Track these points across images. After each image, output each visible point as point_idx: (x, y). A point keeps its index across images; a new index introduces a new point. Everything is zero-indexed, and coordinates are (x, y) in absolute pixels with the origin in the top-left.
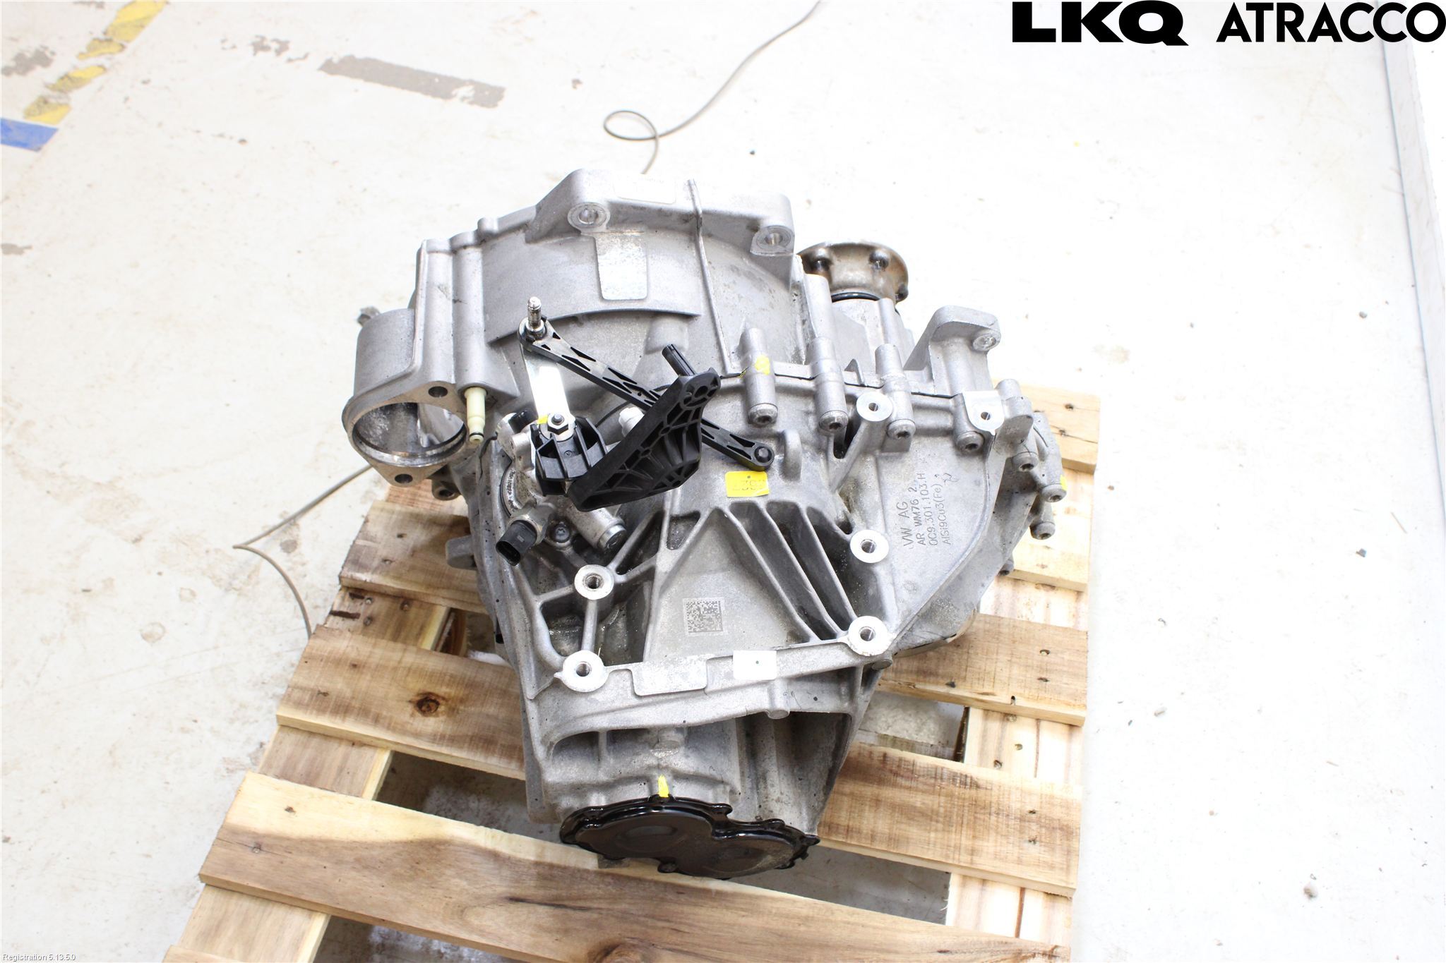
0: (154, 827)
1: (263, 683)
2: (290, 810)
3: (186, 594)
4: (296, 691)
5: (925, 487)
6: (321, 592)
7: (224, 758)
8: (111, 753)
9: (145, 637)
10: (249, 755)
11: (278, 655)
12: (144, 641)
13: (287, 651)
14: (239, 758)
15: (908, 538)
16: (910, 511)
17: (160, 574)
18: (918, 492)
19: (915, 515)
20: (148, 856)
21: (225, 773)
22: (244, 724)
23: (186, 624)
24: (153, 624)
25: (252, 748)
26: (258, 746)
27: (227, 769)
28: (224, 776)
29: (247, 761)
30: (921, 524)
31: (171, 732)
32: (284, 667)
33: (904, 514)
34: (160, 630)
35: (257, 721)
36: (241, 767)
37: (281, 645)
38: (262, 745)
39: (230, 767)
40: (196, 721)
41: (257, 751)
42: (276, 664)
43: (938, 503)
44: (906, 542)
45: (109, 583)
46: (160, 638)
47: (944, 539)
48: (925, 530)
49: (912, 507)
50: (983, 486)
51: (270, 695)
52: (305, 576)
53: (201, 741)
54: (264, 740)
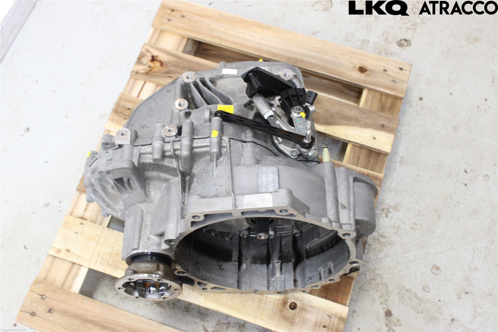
0: (418, 186)
1: (390, 244)
2: (374, 138)
3: (427, 290)
4: (378, 184)
6: (372, 287)
7: (399, 211)
8: (439, 216)
9: (438, 268)
10: (390, 212)
11: (386, 257)
12: (439, 266)
13: (382, 258)
14: (394, 211)
17: (440, 301)
20: (418, 176)
21: (398, 206)
22: (394, 226)
23: (424, 274)
24: (437, 275)
25: (390, 215)
26: (388, 216)
27: (397, 207)
28: (398, 204)
29: (391, 210)
31: (420, 224)
32: (383, 250)
34: (434, 271)
35: (390, 227)
36: (393, 207)
37: (385, 261)
38: (387, 216)
39: (396, 208)
40: (412, 228)
41: (388, 214)
42: (386, 252)
45: (459, 298)
46: (433, 267)
51: (386, 238)
52: (380, 296)
53: (408, 219)
54: (386, 218)
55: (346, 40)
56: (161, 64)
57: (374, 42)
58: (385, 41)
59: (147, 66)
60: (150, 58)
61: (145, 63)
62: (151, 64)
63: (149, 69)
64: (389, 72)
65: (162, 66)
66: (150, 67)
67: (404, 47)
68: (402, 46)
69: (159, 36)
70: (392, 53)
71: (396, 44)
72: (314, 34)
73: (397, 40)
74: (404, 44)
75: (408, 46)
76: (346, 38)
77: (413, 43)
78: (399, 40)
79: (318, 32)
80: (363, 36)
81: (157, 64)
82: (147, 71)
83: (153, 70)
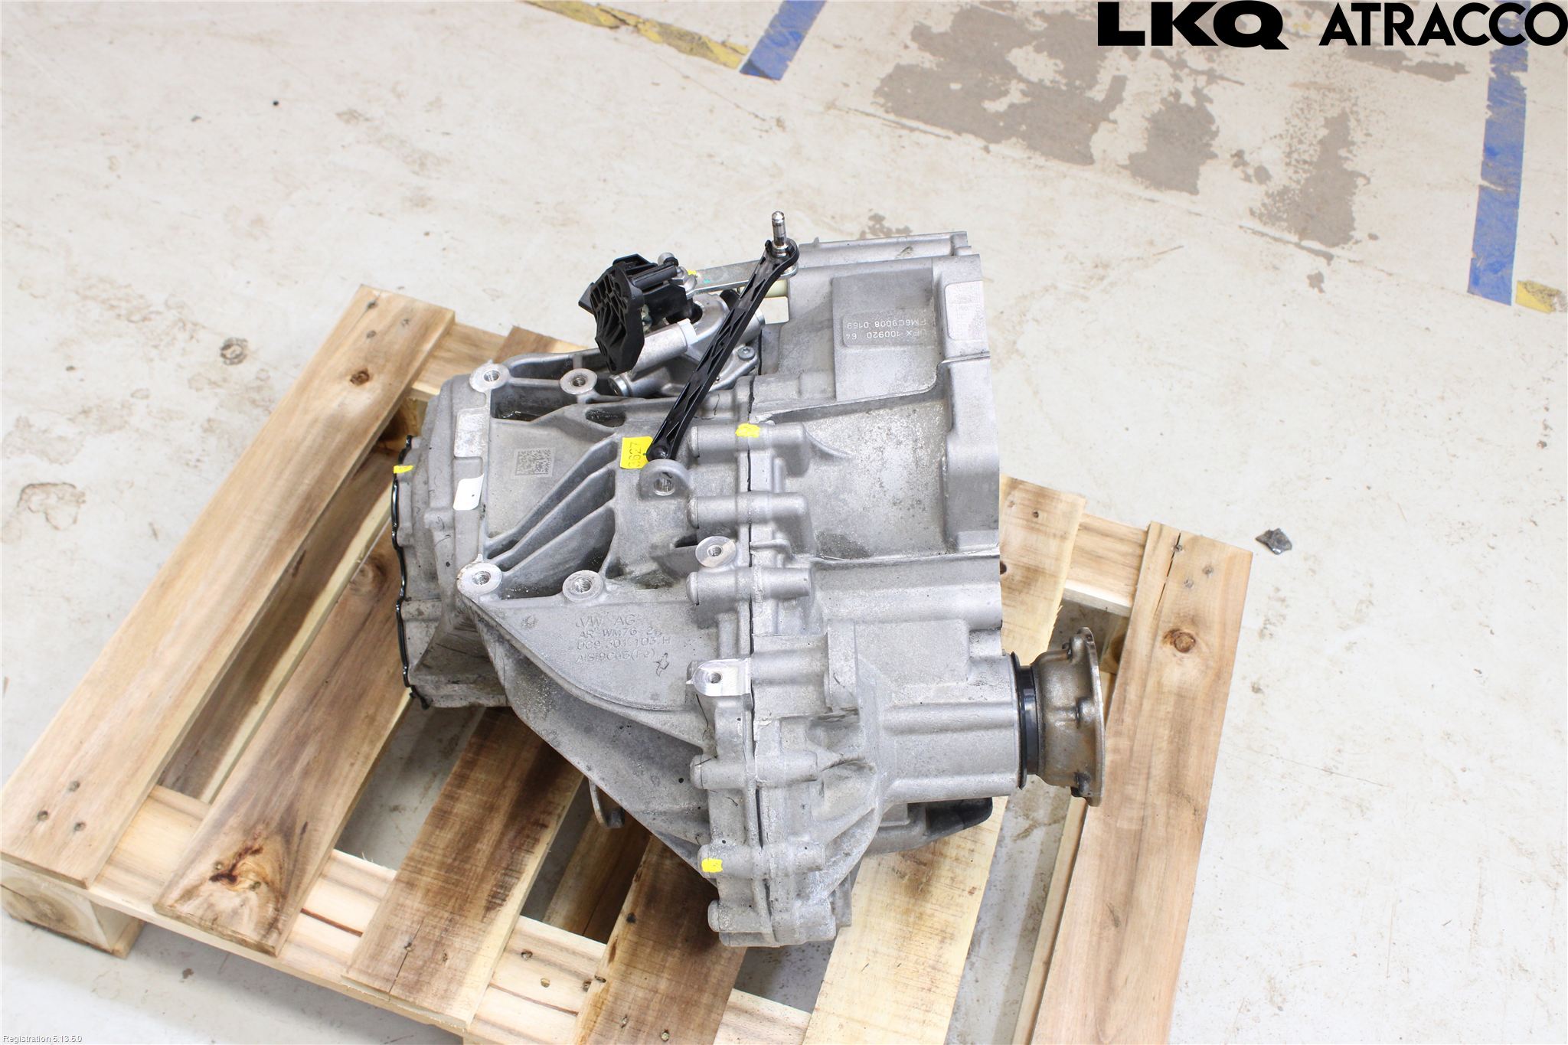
16: (622, 627)
18: (646, 636)
19: (617, 631)
30: (604, 635)
33: (619, 620)
43: (629, 653)
44: (585, 621)
48: (597, 639)
49: (627, 629)
55: (196, 466)
56: (250, 851)
57: (217, 409)
58: (219, 386)
59: (252, 895)
60: (219, 887)
61: (237, 901)
62: (245, 883)
63: (264, 888)
64: (378, 328)
65: (257, 852)
66: (254, 887)
67: (246, 352)
68: (242, 357)
69: (128, 870)
70: (258, 378)
71: (234, 366)
72: (155, 534)
73: (221, 364)
74: (238, 352)
75: (246, 346)
76: (187, 464)
77: (235, 334)
78: (221, 359)
79: (151, 524)
80: (191, 430)
81: (249, 862)
82: (272, 896)
83: (269, 878)
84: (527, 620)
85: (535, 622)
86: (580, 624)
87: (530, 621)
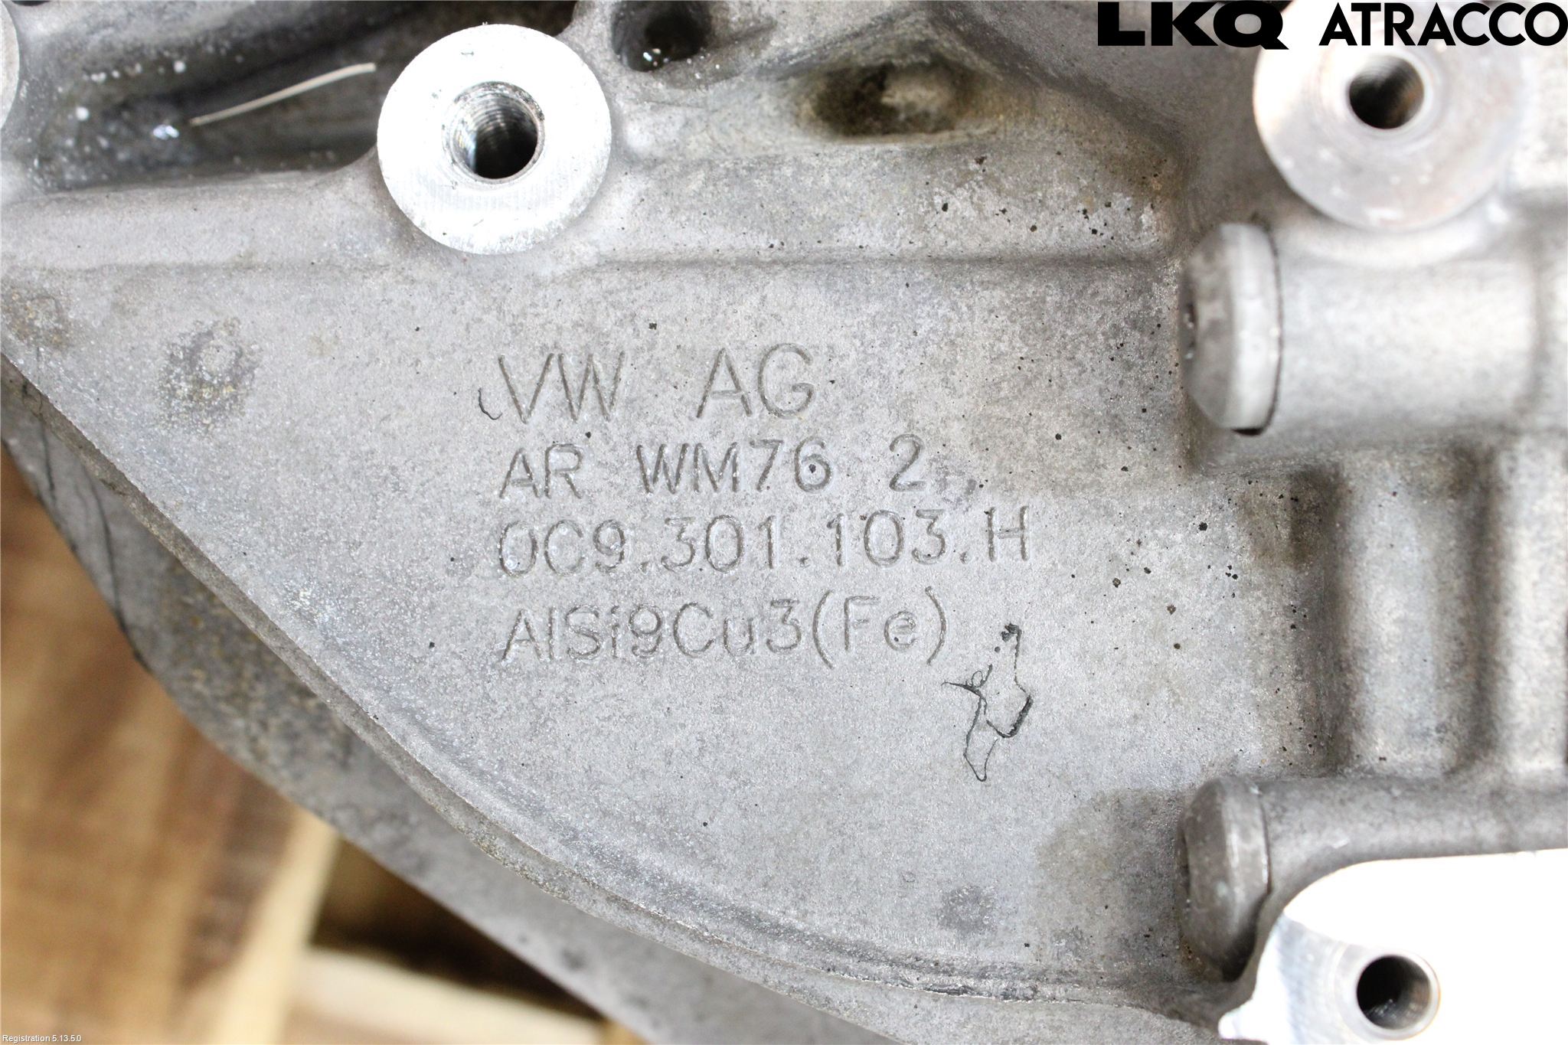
5: (926, 545)
15: (550, 393)
16: (742, 426)
18: (889, 500)
19: (715, 455)
30: (646, 484)
33: (722, 382)
43: (801, 616)
44: (524, 379)
47: (537, 621)
48: (607, 506)
49: (775, 445)
50: (946, 947)
84: (192, 356)
85: (239, 373)
86: (496, 400)
87: (215, 361)
